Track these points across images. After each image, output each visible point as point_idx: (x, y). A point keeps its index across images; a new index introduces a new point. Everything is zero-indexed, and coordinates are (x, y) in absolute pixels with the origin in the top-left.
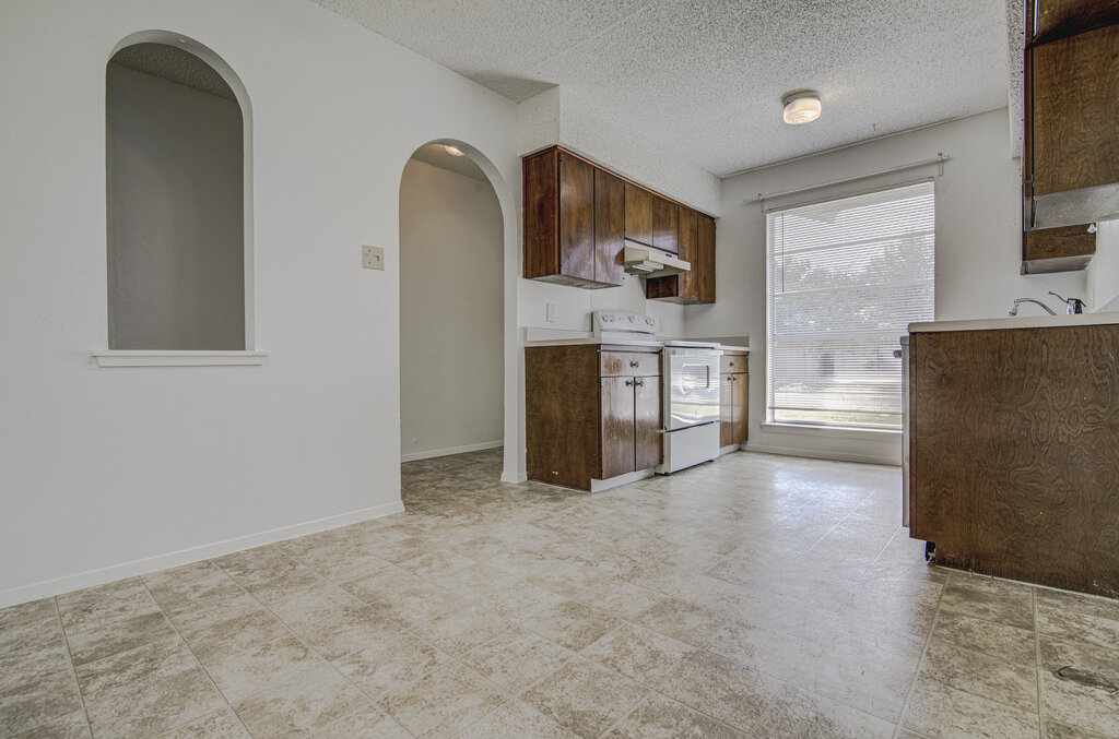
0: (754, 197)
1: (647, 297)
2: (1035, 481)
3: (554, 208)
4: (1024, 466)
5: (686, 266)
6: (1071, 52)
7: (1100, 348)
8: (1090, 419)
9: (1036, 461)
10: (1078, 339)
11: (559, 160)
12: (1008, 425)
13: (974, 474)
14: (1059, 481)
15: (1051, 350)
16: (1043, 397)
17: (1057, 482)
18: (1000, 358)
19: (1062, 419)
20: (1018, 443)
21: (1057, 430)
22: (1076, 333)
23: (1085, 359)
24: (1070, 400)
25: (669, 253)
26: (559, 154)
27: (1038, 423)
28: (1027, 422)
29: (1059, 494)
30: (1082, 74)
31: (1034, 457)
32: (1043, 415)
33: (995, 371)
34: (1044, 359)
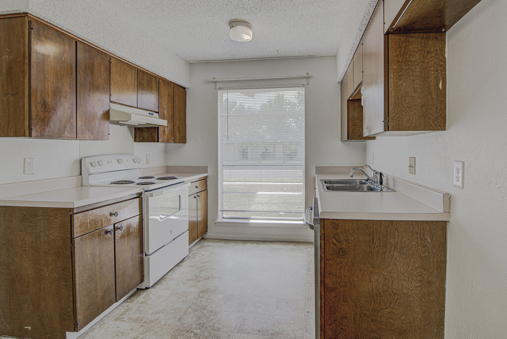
0: (210, 78)
1: (135, 141)
2: (391, 318)
3: (23, 72)
4: (386, 308)
5: (164, 123)
6: (407, 43)
7: (423, 234)
8: (419, 278)
9: (392, 305)
10: (413, 228)
11: (30, 28)
12: (377, 282)
13: (358, 316)
14: (403, 318)
15: (400, 234)
16: (395, 265)
17: (402, 318)
18: (373, 239)
19: (405, 279)
20: (382, 294)
21: (402, 285)
22: (412, 224)
23: (416, 240)
24: (409, 266)
25: (151, 112)
26: (30, 22)
27: (393, 281)
28: (387, 281)
29: (403, 325)
30: (413, 59)
31: (391, 303)
32: (395, 276)
33: (370, 247)
34: (396, 240)
